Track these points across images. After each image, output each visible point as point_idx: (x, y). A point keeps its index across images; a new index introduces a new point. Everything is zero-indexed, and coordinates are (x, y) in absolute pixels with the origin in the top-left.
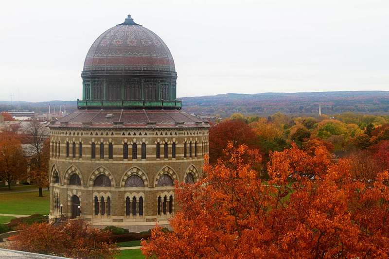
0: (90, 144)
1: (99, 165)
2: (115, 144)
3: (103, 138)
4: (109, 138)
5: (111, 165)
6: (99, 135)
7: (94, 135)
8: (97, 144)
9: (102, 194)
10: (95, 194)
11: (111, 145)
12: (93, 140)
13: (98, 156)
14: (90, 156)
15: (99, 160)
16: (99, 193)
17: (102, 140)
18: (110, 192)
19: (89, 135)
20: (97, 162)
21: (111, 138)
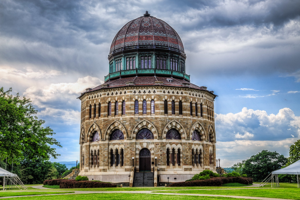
0: (163, 101)
1: (172, 120)
2: (185, 102)
3: (175, 96)
4: (179, 96)
5: (182, 120)
6: (171, 94)
7: (166, 93)
8: (169, 101)
9: (174, 146)
10: (168, 146)
11: (181, 102)
12: (166, 97)
13: (170, 111)
14: (163, 111)
15: (171, 115)
16: (171, 145)
17: (174, 98)
18: (181, 144)
19: (162, 93)
20: (170, 117)
21: (181, 96)
